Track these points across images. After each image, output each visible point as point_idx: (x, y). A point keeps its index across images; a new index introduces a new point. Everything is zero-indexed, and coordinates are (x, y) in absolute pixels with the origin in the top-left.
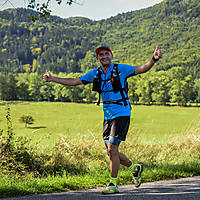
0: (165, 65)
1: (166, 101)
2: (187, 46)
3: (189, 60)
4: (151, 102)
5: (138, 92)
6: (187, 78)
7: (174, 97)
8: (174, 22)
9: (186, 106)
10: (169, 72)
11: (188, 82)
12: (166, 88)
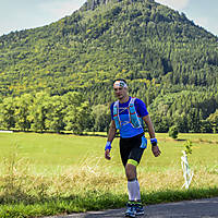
0: (60, 89)
1: (60, 129)
2: (85, 69)
3: (86, 84)
4: (44, 130)
5: (30, 118)
6: (84, 105)
7: (69, 125)
8: (71, 43)
9: (82, 135)
10: (64, 98)
11: (84, 108)
12: (60, 115)
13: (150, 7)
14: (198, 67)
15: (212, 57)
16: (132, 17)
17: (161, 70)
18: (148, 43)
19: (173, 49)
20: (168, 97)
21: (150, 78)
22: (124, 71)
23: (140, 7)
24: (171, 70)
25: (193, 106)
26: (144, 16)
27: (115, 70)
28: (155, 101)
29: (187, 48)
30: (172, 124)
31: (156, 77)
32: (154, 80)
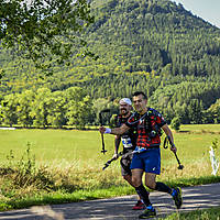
0: (59, 85)
1: (62, 123)
2: (83, 63)
3: (86, 78)
4: (47, 126)
5: (32, 114)
6: (86, 99)
7: (72, 120)
9: (85, 129)
10: (66, 93)
11: (86, 103)
12: (62, 110)
14: (197, 57)
15: (211, 46)
17: (160, 62)
18: (146, 35)
19: (171, 40)
20: (168, 89)
21: (149, 70)
22: (123, 64)
24: (170, 61)
25: (193, 97)
26: (141, 8)
27: (114, 63)
28: (155, 93)
29: (186, 38)
30: (174, 116)
31: (155, 69)
32: (153, 72)
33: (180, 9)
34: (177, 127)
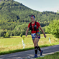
13: (12, 2)
14: (26, 17)
15: (30, 14)
16: (8, 5)
18: (13, 12)
19: (20, 13)
20: (19, 26)
21: (14, 21)
22: (7, 20)
23: (10, 2)
24: (19, 19)
25: (26, 28)
26: (11, 5)
28: (16, 27)
29: (23, 12)
30: (21, 33)
32: (15, 22)
33: (21, 5)
34: (22, 36)
